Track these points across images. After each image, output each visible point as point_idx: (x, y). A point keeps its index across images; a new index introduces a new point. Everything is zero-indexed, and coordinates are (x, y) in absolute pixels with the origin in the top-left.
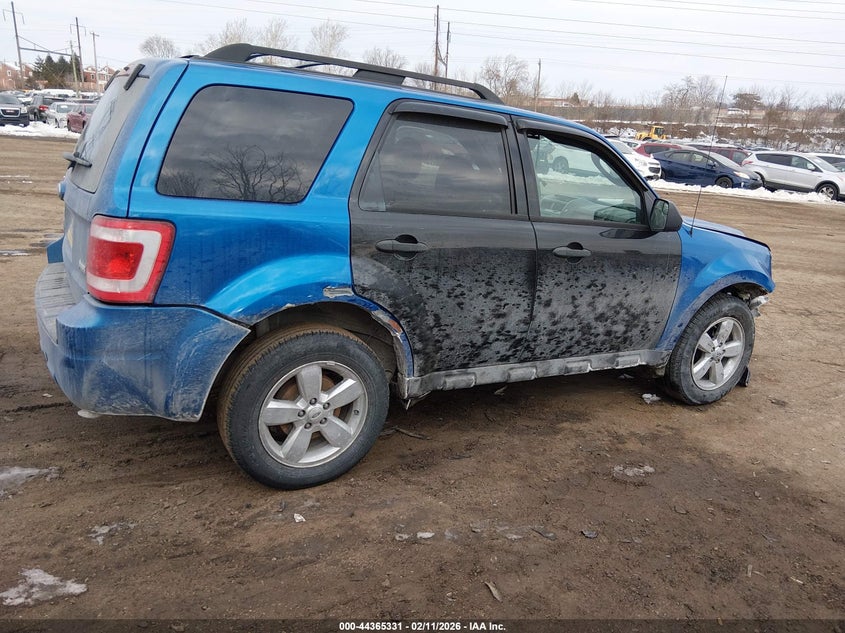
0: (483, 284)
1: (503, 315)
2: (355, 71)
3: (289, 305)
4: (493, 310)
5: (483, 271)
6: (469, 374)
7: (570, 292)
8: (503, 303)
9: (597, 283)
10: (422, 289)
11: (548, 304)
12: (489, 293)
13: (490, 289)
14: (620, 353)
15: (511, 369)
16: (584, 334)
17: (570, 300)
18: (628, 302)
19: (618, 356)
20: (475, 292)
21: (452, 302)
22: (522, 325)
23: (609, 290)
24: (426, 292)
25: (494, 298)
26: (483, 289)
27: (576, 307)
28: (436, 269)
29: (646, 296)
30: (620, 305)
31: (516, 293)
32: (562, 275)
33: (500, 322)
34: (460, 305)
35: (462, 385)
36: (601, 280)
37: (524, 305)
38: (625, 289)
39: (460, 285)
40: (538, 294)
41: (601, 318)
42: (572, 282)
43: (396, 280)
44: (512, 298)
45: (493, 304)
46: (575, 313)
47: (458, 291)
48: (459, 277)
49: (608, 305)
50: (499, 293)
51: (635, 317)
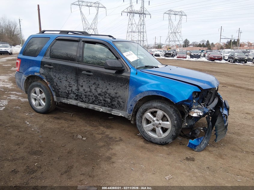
0: (65, 78)
1: (71, 87)
2: (60, 32)
3: (30, 75)
4: (69, 85)
5: (65, 75)
6: (68, 100)
7: (88, 84)
8: (70, 83)
9: (96, 83)
10: (52, 76)
11: (82, 86)
12: (67, 80)
13: (67, 79)
14: (114, 110)
15: (79, 103)
16: (96, 99)
17: (88, 87)
18: (109, 92)
19: (113, 110)
20: (63, 79)
21: (59, 81)
22: (76, 91)
23: (101, 86)
24: (54, 77)
25: (68, 82)
26: (65, 79)
27: (91, 89)
28: (55, 72)
29: (115, 91)
30: (106, 92)
31: (73, 82)
32: (85, 79)
33: (71, 88)
34: (61, 82)
35: (66, 102)
36: (97, 83)
37: (76, 85)
38: (106, 87)
39: (60, 77)
40: (79, 83)
41: (100, 94)
42: (88, 82)
43: (47, 73)
44: (72, 83)
45: (68, 83)
46: (91, 91)
47: (60, 78)
48: (60, 75)
49: (101, 91)
50: (69, 81)
51: (113, 98)
